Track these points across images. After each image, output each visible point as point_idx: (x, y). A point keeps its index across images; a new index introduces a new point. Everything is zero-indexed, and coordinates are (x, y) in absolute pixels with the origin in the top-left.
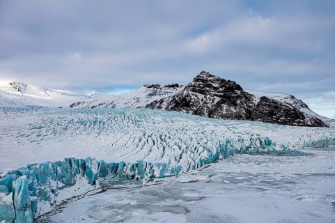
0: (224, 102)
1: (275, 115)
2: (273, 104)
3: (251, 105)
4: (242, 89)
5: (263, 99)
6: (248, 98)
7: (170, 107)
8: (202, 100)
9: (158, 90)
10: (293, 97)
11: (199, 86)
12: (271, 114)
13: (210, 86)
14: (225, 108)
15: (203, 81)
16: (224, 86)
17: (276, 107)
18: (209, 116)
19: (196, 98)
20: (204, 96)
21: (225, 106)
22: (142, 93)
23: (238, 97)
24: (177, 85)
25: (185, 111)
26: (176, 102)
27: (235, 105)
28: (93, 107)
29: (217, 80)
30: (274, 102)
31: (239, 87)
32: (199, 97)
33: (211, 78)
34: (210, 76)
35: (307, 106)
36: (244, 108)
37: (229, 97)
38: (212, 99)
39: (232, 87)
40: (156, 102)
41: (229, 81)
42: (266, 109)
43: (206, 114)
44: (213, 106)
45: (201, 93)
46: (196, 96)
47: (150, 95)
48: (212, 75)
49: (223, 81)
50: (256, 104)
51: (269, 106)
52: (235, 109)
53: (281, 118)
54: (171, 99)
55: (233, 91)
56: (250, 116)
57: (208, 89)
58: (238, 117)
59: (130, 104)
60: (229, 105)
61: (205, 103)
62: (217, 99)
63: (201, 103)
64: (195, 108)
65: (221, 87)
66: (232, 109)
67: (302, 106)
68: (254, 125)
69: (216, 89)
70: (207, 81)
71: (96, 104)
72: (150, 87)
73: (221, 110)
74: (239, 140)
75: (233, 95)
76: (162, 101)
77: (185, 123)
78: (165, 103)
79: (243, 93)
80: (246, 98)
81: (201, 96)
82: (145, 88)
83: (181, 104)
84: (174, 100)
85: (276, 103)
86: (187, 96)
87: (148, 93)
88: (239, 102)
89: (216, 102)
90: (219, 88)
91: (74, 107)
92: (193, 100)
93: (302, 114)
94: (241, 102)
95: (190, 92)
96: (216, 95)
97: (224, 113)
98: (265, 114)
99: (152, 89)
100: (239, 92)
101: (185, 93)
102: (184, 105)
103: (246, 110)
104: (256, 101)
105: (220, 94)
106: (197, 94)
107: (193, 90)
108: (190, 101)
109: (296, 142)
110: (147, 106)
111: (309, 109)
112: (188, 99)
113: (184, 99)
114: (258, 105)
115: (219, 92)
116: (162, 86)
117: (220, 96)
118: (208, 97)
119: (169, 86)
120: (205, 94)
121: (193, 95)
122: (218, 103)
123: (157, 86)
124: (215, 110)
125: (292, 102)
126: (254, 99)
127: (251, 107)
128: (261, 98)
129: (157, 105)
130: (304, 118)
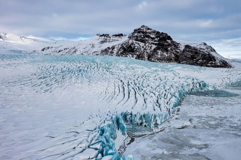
0: (158, 49)
1: (195, 58)
2: (194, 51)
3: (178, 51)
4: (172, 39)
5: (187, 46)
6: (176, 45)
7: (120, 52)
8: (143, 47)
9: (108, 38)
10: (205, 44)
11: (140, 36)
12: (193, 58)
13: (148, 37)
14: (159, 53)
15: (143, 33)
16: (159, 37)
17: (196, 53)
18: (149, 59)
19: (138, 45)
20: (144, 44)
21: (159, 52)
22: (96, 40)
23: (169, 45)
24: (122, 35)
25: (131, 55)
26: (124, 48)
27: (167, 51)
28: (59, 51)
29: (154, 32)
30: (195, 49)
31: (169, 38)
32: (140, 45)
33: (149, 31)
34: (149, 29)
35: (215, 51)
36: (174, 53)
37: (163, 45)
38: (150, 46)
39: (165, 38)
40: (109, 48)
41: (162, 33)
42: (189, 54)
43: (146, 58)
44: (151, 52)
45: (142, 42)
46: (138, 44)
47: (102, 42)
48: (150, 28)
49: (158, 33)
50: (182, 50)
51: (191, 52)
52: (167, 54)
53: (199, 61)
54: (120, 46)
55: (165, 41)
56: (178, 59)
57: (147, 39)
58: (169, 60)
59: (87, 49)
60: (163, 51)
61: (145, 49)
62: (154, 47)
63: (142, 49)
64: (138, 53)
65: (157, 37)
66: (165, 54)
67: (212, 50)
68: (185, 68)
69: (153, 39)
70: (146, 33)
71: (62, 48)
72: (101, 36)
73: (157, 54)
74: (187, 85)
75: (166, 44)
76: (113, 48)
77: (142, 69)
78: (115, 49)
79: (173, 42)
80: (175, 46)
81: (142, 44)
82: (98, 37)
83: (127, 50)
84: (122, 47)
85: (196, 50)
86: (132, 44)
87: (101, 40)
88: (169, 49)
89: (153, 48)
90: (155, 38)
91: (45, 51)
92: (136, 47)
93: (214, 57)
94: (171, 49)
95: (134, 41)
96: (153, 44)
97: (159, 57)
98: (188, 58)
99: (103, 37)
100: (169, 41)
101: (131, 41)
102: (130, 51)
103: (175, 55)
104: (182, 48)
105: (156, 42)
106: (139, 42)
107: (136, 40)
108: (134, 48)
109: (220, 83)
110: (102, 51)
111: (216, 53)
112: (133, 46)
113: (130, 46)
114: (184, 51)
115: (155, 41)
116: (110, 35)
117: (156, 44)
118: (147, 44)
119: (116, 36)
120: (145, 43)
121: (136, 43)
122: (154, 49)
123: (107, 35)
124: (153, 55)
125: (204, 48)
126: (180, 46)
127: (178, 52)
128: (186, 46)
129: (110, 51)
130: (215, 60)
